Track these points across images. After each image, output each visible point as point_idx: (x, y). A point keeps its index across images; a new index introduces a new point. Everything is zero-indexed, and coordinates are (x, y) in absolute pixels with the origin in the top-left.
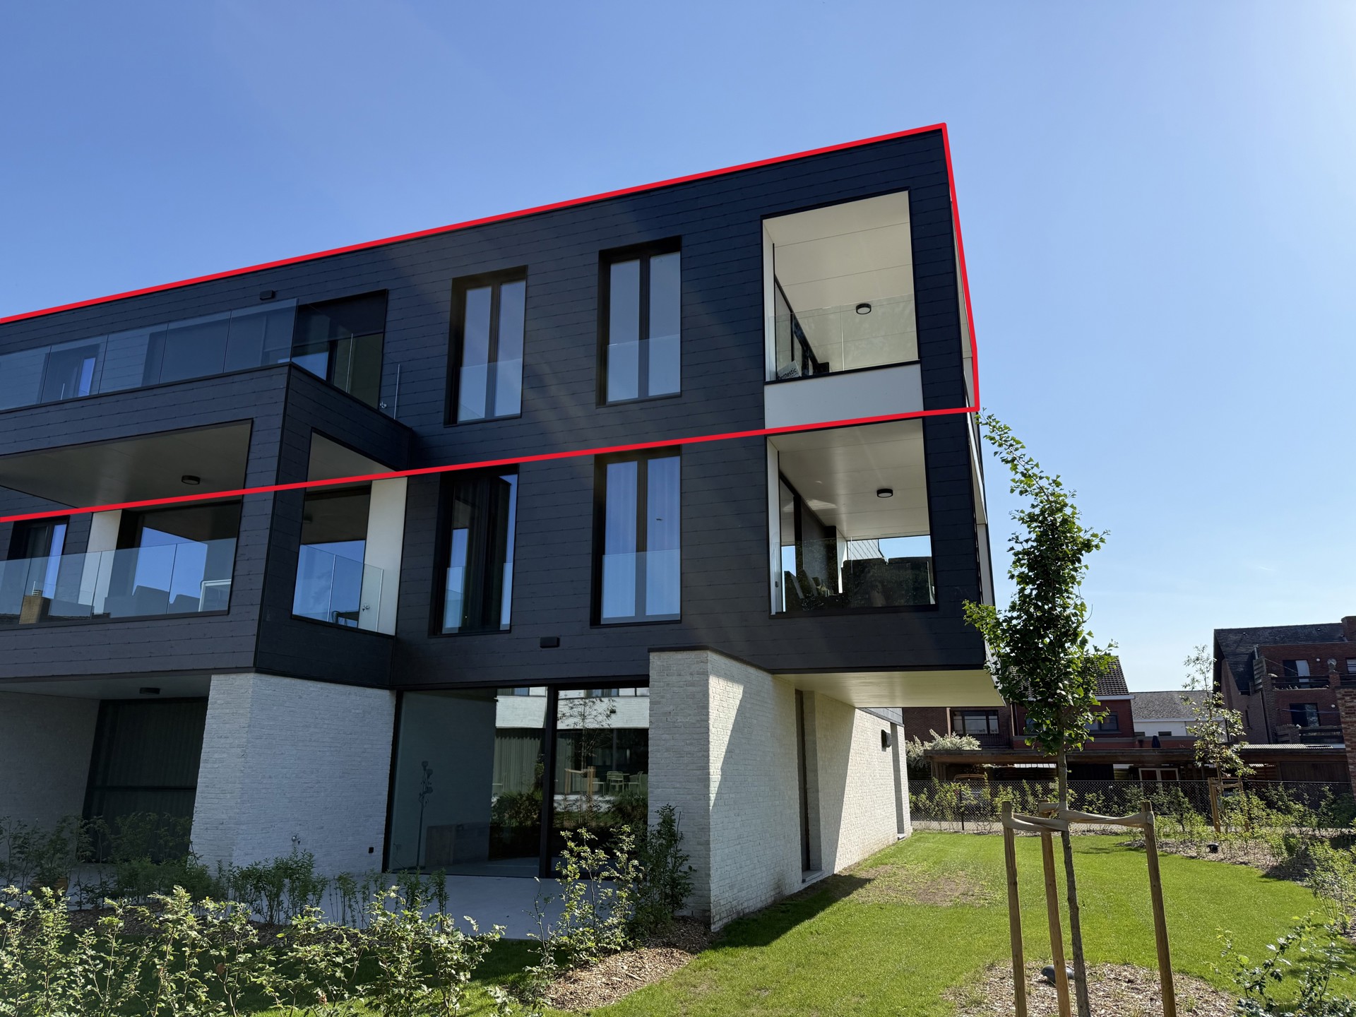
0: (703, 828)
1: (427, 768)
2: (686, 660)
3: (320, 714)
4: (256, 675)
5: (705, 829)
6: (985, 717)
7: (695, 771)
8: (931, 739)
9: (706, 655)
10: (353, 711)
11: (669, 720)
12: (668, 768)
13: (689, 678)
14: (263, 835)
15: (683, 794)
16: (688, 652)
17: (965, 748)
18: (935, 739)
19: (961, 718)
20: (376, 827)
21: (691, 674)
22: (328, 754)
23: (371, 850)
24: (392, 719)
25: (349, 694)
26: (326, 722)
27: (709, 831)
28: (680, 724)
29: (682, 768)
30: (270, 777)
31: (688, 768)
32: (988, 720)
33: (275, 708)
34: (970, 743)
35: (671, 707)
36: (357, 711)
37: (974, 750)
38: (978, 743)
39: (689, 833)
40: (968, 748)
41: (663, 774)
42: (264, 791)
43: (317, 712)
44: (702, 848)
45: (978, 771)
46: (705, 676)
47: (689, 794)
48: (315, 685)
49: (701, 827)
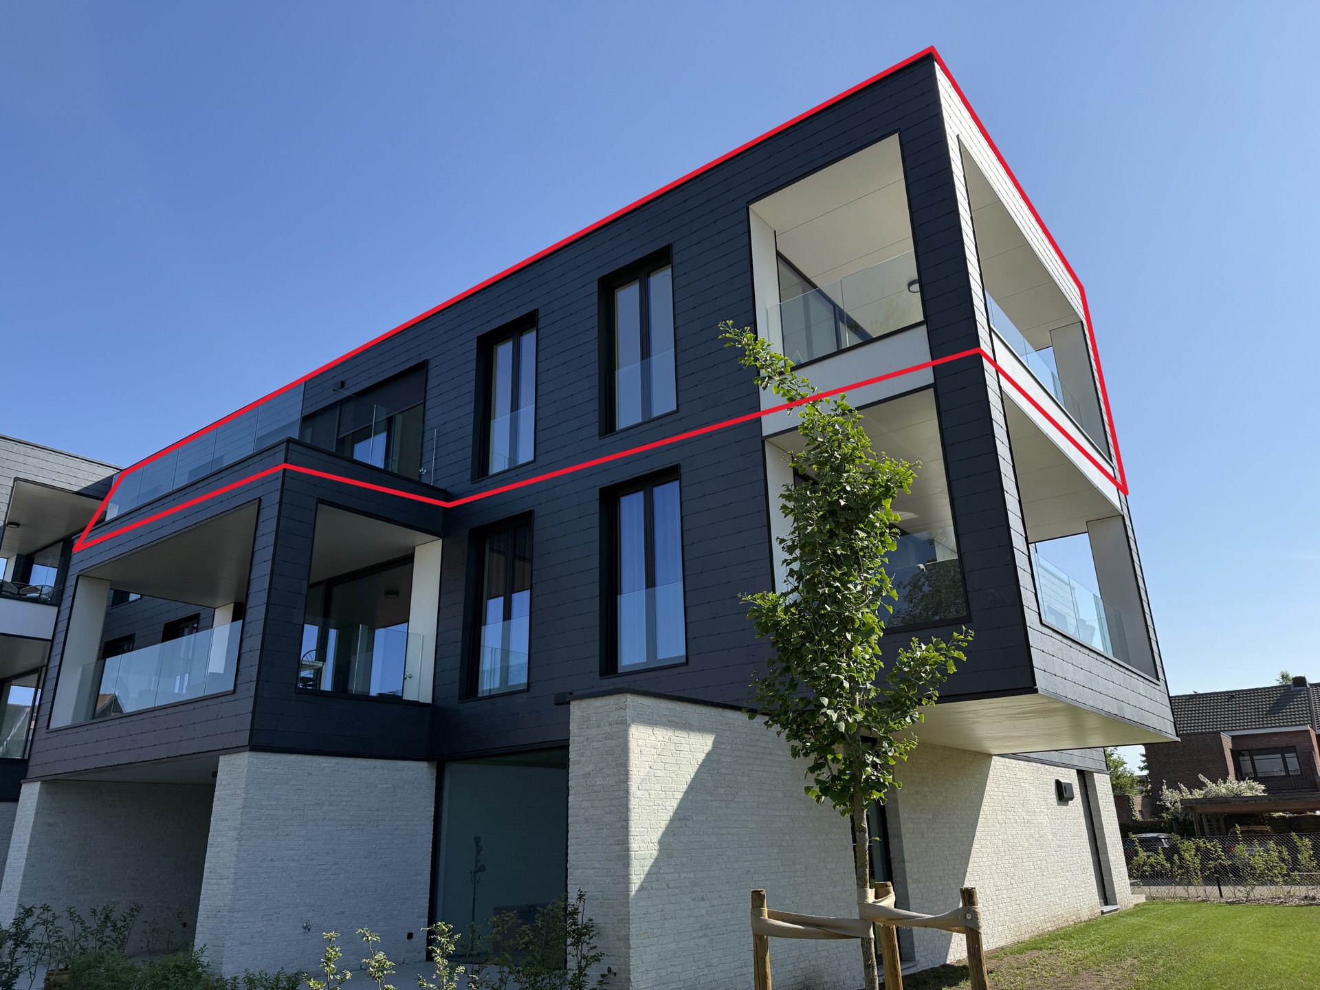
0: (622, 919)
1: (479, 844)
2: (605, 707)
3: (336, 791)
4: (251, 753)
5: (625, 920)
6: (1279, 756)
7: (614, 847)
8: (1201, 786)
9: (624, 700)
10: (380, 786)
11: (588, 783)
12: (587, 843)
13: (607, 729)
14: (265, 923)
15: (603, 876)
16: (607, 697)
17: (1244, 795)
18: (1206, 786)
19: (1248, 758)
20: (417, 910)
21: (610, 724)
22: (348, 833)
23: (410, 936)
24: (433, 792)
25: (374, 768)
26: (345, 799)
27: (629, 923)
28: (599, 788)
29: (601, 843)
30: (272, 860)
31: (607, 843)
32: (1284, 759)
33: (277, 787)
34: (1251, 788)
35: (591, 766)
36: (385, 786)
37: (1257, 796)
38: (1263, 787)
39: (608, 926)
40: (1250, 795)
41: (582, 851)
42: (264, 875)
43: (332, 789)
44: (622, 944)
45: (1266, 822)
46: (624, 725)
47: (607, 876)
48: (329, 761)
49: (620, 918)
